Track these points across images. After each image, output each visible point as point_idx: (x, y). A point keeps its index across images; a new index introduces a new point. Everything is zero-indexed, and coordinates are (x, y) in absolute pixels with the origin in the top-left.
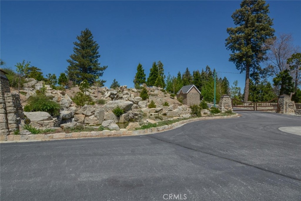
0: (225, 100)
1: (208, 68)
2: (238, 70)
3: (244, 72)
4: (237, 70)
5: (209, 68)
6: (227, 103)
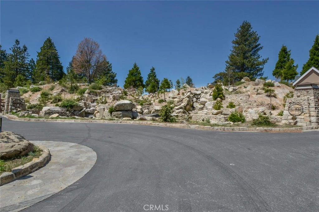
6: (299, 102)
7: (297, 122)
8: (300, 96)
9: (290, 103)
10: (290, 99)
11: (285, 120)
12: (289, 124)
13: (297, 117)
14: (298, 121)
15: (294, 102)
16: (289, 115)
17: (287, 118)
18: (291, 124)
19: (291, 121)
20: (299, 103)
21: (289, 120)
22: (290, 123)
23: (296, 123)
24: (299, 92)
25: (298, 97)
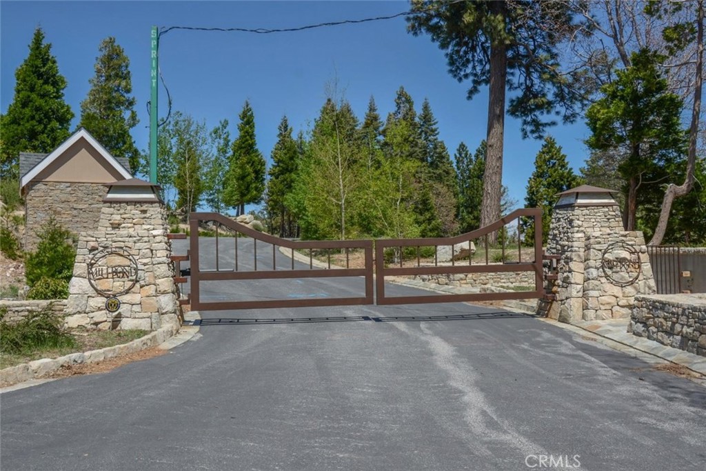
0: (116, 226)
1: (403, 99)
2: (460, 80)
3: (484, 89)
4: (456, 80)
5: (409, 101)
6: (122, 244)
7: (119, 316)
8: (119, 224)
9: (93, 249)
10: (90, 232)
11: (79, 313)
12: (94, 327)
13: (120, 298)
14: (124, 314)
15: (106, 247)
16: (91, 292)
17: (83, 308)
18: (99, 326)
19: (101, 316)
20: (122, 248)
21: (91, 315)
22: (96, 324)
23: (116, 322)
24: (115, 212)
25: (114, 228)
